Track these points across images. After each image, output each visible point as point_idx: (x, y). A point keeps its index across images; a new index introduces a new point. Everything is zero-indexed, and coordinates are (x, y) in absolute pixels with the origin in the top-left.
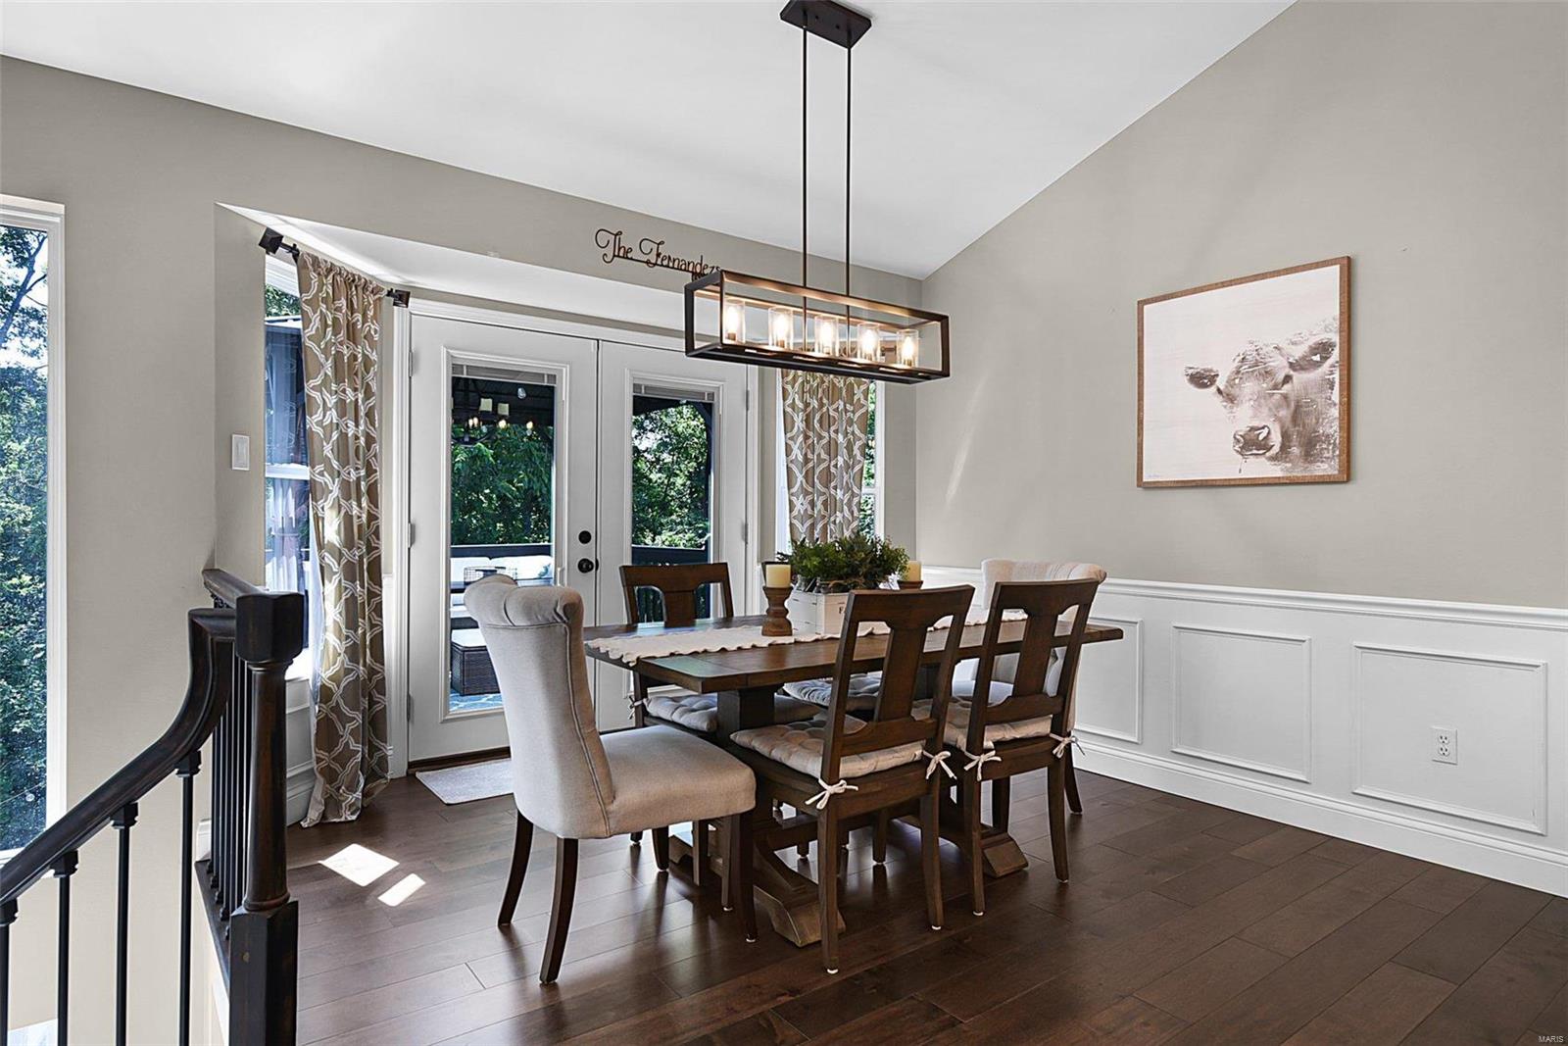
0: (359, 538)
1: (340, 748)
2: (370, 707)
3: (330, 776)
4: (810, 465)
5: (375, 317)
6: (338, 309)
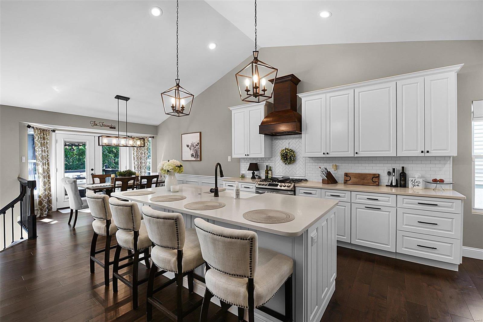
0: (46, 172)
1: (43, 205)
2: (49, 199)
3: (41, 210)
4: (138, 156)
5: (48, 135)
6: (41, 135)
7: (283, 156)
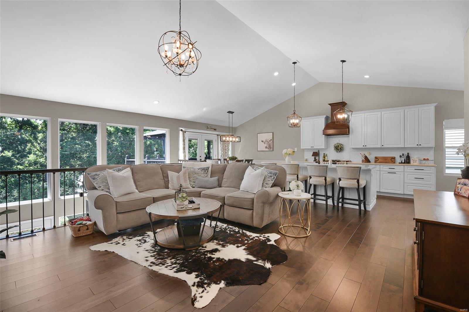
7: (335, 147)
